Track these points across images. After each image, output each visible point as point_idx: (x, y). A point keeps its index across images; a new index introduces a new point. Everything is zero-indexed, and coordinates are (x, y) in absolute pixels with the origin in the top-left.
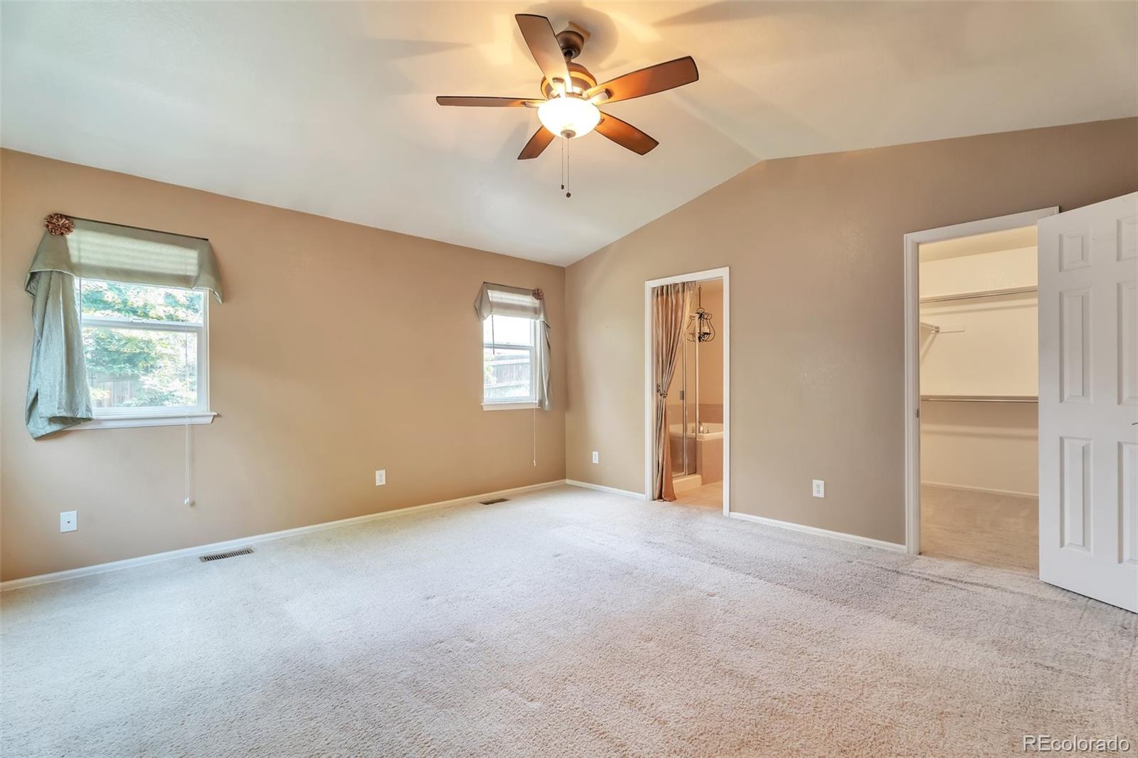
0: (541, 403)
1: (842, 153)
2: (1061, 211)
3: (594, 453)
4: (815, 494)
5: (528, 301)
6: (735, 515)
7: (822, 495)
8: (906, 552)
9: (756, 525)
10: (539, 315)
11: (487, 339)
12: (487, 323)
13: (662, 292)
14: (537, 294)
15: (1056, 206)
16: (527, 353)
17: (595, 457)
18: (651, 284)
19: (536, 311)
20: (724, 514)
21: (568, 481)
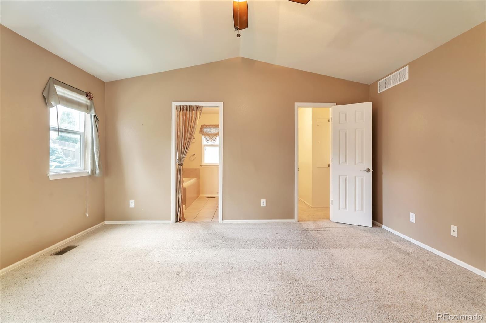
0: (93, 171)
1: (273, 65)
2: (337, 105)
3: (131, 201)
4: (262, 205)
5: (83, 99)
6: (226, 221)
7: (265, 205)
8: (295, 221)
9: (238, 224)
10: (90, 110)
11: (53, 123)
12: (52, 111)
13: (182, 109)
14: (89, 96)
15: (335, 102)
16: (78, 137)
17: (132, 204)
18: (175, 104)
19: (88, 108)
20: (219, 222)
21: (107, 222)
